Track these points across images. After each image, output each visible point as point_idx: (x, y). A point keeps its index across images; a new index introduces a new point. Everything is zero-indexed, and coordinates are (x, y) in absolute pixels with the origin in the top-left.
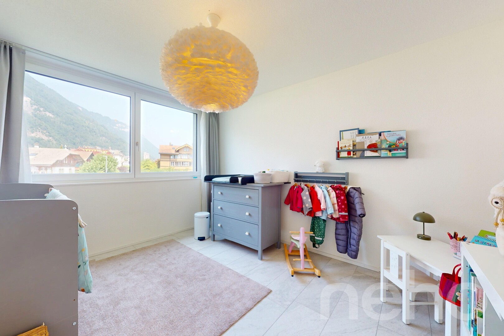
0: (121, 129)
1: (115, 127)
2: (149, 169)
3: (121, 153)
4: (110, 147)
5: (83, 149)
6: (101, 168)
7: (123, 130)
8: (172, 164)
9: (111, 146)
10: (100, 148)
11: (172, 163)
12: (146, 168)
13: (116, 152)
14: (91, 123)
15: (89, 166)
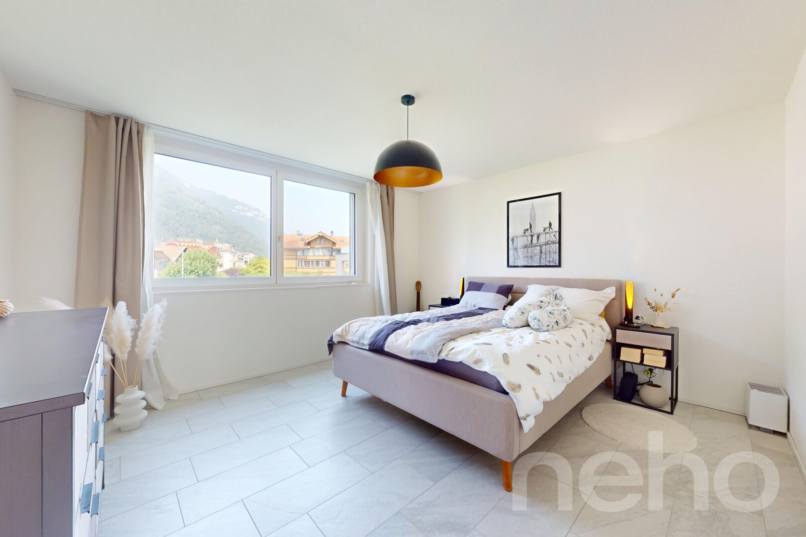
0: (241, 213)
1: (234, 211)
2: (262, 272)
3: (232, 248)
4: (217, 240)
5: (177, 243)
6: (192, 271)
7: (244, 214)
8: (300, 265)
9: (219, 239)
10: (201, 242)
11: (300, 263)
12: (258, 270)
13: (226, 246)
14: (201, 206)
15: (175, 267)
